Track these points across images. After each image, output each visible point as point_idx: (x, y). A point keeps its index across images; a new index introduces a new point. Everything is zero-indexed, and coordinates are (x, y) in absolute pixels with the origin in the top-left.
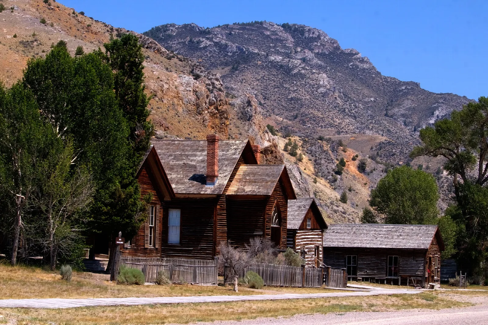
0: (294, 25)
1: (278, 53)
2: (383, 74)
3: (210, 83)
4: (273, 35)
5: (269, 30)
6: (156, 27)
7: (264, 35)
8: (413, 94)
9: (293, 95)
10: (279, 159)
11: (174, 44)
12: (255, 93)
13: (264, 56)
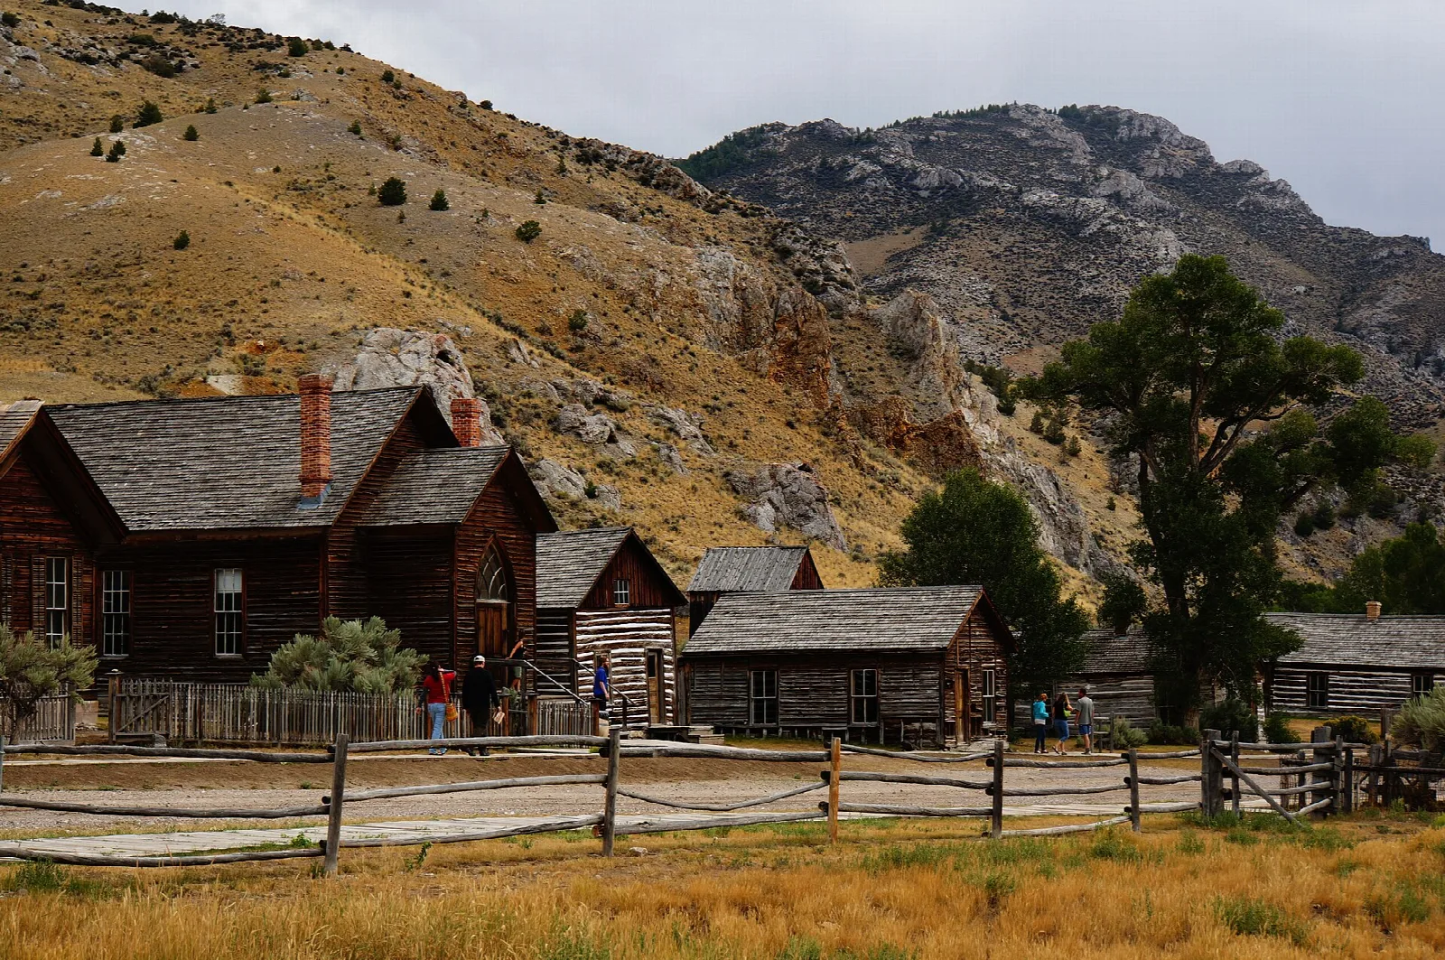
0: (1091, 108)
1: (1047, 183)
2: (1327, 222)
3: (818, 267)
4: (1034, 137)
5: (1026, 126)
6: (735, 134)
7: (1014, 138)
8: (1411, 269)
9: (1087, 290)
10: (968, 450)
11: (782, 175)
12: (990, 289)
13: (1012, 193)
